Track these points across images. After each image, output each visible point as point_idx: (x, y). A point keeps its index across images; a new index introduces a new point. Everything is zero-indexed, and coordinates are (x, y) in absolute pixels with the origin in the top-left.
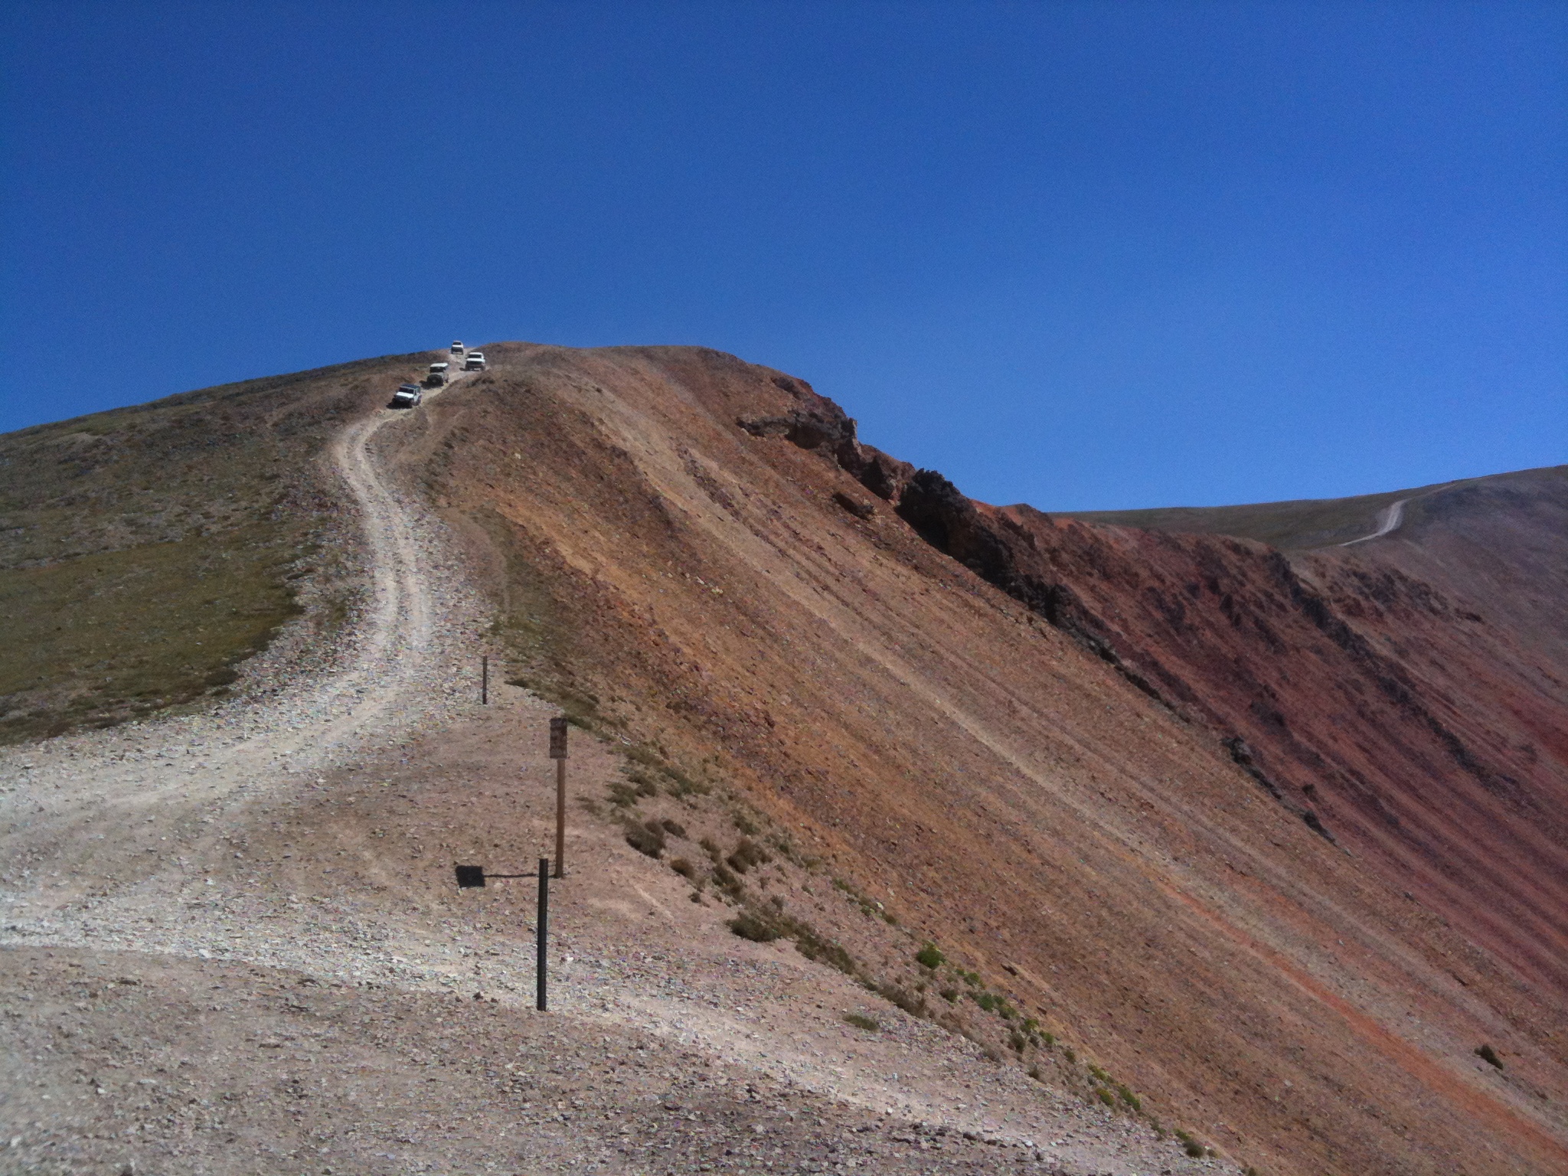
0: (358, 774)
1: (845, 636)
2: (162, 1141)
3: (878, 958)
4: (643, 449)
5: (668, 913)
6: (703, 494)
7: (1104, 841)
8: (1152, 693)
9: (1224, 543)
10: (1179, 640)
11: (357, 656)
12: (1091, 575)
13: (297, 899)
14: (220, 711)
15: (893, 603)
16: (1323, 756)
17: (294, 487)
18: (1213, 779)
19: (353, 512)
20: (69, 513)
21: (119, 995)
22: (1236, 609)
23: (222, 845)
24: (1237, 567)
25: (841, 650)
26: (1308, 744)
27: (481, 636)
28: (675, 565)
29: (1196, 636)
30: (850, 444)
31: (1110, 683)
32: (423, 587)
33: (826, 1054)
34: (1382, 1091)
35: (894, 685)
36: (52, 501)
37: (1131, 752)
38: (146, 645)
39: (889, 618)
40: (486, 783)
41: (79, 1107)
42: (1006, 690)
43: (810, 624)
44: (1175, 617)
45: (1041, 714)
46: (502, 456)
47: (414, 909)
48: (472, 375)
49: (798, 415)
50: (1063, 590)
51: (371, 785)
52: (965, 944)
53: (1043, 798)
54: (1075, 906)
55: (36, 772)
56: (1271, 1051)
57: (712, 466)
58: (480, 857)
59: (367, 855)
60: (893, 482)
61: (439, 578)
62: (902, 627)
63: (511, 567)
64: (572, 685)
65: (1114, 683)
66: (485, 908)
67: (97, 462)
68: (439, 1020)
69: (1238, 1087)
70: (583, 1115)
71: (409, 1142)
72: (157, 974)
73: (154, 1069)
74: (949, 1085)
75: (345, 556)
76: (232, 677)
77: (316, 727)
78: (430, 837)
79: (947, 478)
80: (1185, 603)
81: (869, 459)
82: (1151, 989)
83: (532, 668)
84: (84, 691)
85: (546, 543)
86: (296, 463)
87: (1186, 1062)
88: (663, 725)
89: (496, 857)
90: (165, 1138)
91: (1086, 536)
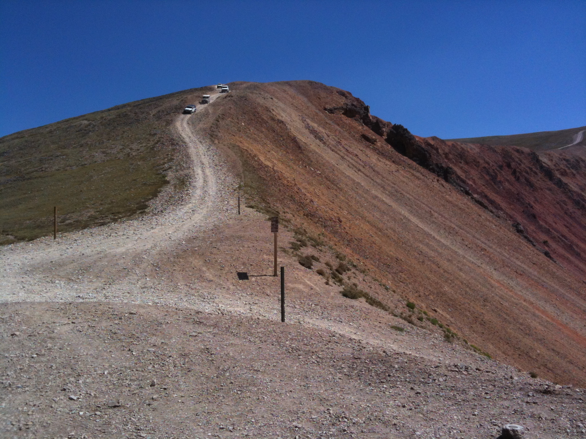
0: (197, 240)
1: (367, 188)
2: (163, 372)
3: (393, 305)
4: (289, 120)
5: (318, 289)
6: (312, 136)
7: (468, 263)
8: (485, 207)
9: (513, 149)
10: (495, 187)
11: (190, 198)
12: (461, 162)
13: (181, 285)
14: (143, 219)
15: (385, 175)
16: (551, 230)
17: (162, 138)
18: (509, 239)
19: (184, 146)
20: (81, 149)
21: (130, 318)
22: (518, 174)
23: (150, 266)
24: (518, 158)
25: (366, 194)
26: (545, 225)
27: (235, 190)
28: (303, 163)
29: (502, 185)
30: (367, 116)
31: (469, 204)
32: (212, 173)
33: (386, 340)
34: (575, 354)
35: (386, 206)
36: (75, 146)
37: (477, 230)
38: (113, 196)
39: (383, 181)
40: (244, 242)
41: (127, 360)
42: (429, 207)
43: (354, 184)
44: (494, 178)
45: (442, 216)
46: (237, 124)
47: (224, 288)
48: (224, 94)
49: (347, 105)
50: (451, 168)
51: (203, 244)
52: (418, 301)
53: (444, 247)
54: (457, 287)
55: (80, 241)
56: (532, 340)
57: (315, 125)
58: (245, 269)
59: (204, 269)
60: (384, 129)
61: (218, 170)
62: (389, 184)
63: (243, 165)
64: (270, 207)
65: (471, 204)
66: (250, 287)
67: (90, 131)
68: (254, 326)
69: (520, 353)
70: (324, 361)
71: (260, 371)
72: (142, 311)
73: (152, 345)
74: (435, 351)
75: (183, 162)
76: (146, 207)
77: (179, 223)
78: (226, 262)
79: (405, 127)
80: (498, 172)
81: (375, 121)
82: (486, 317)
83: (255, 201)
84: (93, 213)
85: (255, 156)
86: (162, 129)
87: (501, 344)
88: (303, 222)
89: (252, 269)
90: (163, 370)
91: (458, 147)
